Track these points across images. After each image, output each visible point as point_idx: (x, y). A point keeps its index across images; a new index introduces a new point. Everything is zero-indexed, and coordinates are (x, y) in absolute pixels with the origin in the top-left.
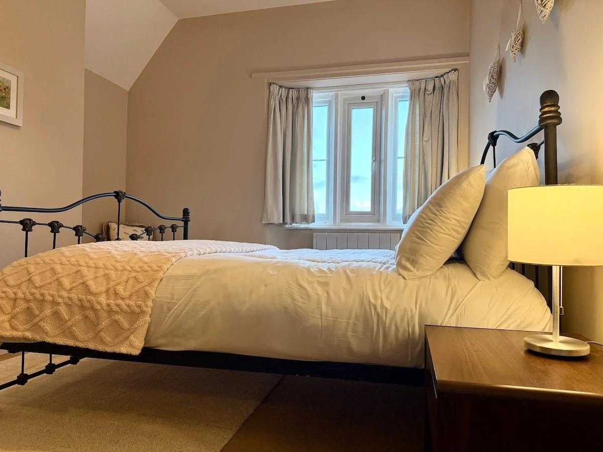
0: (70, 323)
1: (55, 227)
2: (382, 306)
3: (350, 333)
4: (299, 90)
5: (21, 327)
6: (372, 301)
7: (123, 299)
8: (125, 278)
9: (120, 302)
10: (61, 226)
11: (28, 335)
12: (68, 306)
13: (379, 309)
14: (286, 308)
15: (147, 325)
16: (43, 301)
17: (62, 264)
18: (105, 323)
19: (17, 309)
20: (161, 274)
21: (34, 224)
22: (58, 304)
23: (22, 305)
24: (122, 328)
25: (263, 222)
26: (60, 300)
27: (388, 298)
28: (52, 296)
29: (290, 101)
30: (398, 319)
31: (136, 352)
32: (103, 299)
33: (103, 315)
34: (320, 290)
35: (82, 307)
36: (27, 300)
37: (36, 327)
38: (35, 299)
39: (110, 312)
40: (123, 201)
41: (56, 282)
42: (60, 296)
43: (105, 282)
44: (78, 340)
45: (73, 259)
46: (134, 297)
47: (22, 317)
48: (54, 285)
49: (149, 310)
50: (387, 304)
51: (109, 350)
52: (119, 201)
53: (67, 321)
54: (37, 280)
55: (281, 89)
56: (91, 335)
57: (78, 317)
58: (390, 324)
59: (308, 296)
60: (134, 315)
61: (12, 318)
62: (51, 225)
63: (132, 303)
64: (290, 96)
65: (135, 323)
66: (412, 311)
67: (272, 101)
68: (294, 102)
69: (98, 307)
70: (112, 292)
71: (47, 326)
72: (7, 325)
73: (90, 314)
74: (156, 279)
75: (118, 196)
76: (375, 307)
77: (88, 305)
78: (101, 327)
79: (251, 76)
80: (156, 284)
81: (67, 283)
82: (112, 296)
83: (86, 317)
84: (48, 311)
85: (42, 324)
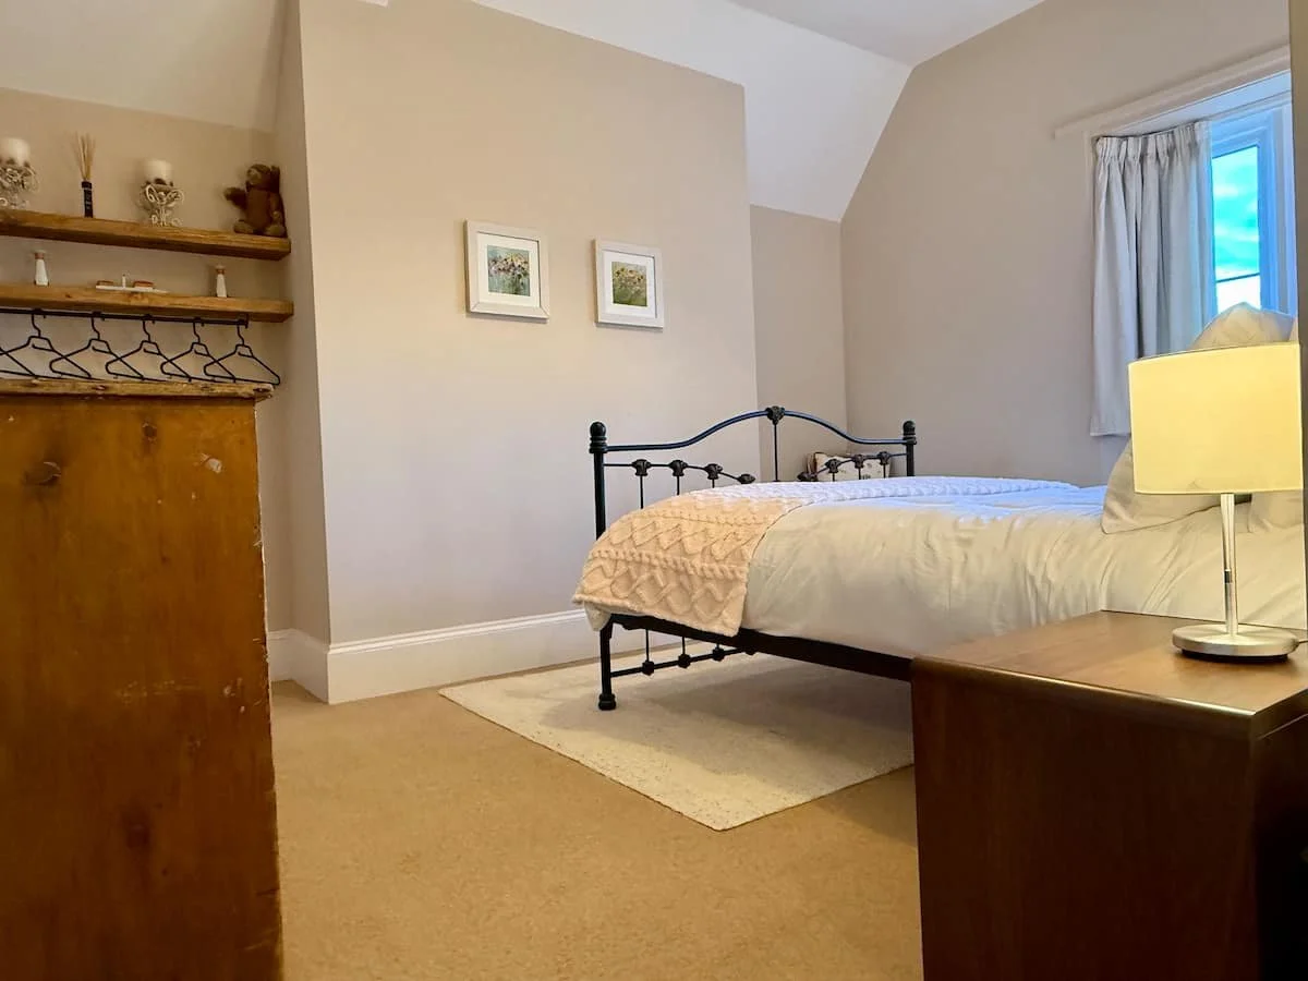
0: (664, 591)
1: (678, 468)
2: (1045, 579)
3: (995, 622)
4: (1172, 132)
5: (622, 595)
6: (1030, 568)
7: (717, 561)
8: (723, 535)
9: (714, 565)
10: (686, 466)
11: (628, 603)
12: (665, 570)
13: (1038, 583)
14: (902, 581)
15: (743, 597)
16: (640, 563)
17: (664, 517)
18: (698, 592)
19: (618, 572)
20: (761, 530)
21: (650, 465)
22: (654, 567)
23: (622, 568)
24: (717, 602)
25: (1092, 434)
26: (655, 562)
27: (1058, 565)
28: (649, 557)
29: (1150, 162)
30: (1070, 601)
31: (731, 632)
32: (697, 562)
33: (697, 581)
34: (957, 552)
35: (677, 572)
36: (628, 563)
37: (634, 596)
38: (634, 561)
39: (704, 578)
40: (781, 423)
41: (655, 540)
42: (657, 557)
43: (702, 539)
44: (674, 614)
45: (677, 511)
46: (728, 560)
47: (622, 582)
48: (652, 544)
49: (743, 577)
50: (1053, 577)
51: (704, 628)
52: (775, 423)
53: (662, 589)
54: (638, 539)
55: (1125, 143)
56: (686, 608)
57: (673, 584)
58: (1057, 608)
59: (935, 560)
60: (728, 583)
61: (613, 583)
62: (672, 465)
63: (725, 567)
64: (1151, 150)
65: (727, 594)
66: (1093, 587)
67: (1101, 173)
68: (1162, 162)
69: (692, 572)
70: (707, 552)
71: (644, 593)
72: (607, 590)
73: (683, 579)
74: (756, 535)
75: (774, 415)
76: (1032, 579)
77: (682, 568)
78: (694, 597)
79: (1053, 136)
80: (755, 542)
81: (665, 541)
82: (707, 558)
83: (681, 585)
84: (645, 576)
85: (639, 591)
